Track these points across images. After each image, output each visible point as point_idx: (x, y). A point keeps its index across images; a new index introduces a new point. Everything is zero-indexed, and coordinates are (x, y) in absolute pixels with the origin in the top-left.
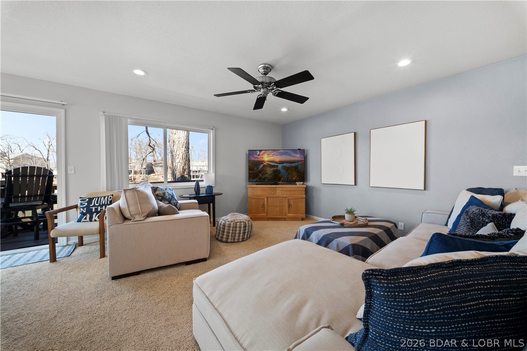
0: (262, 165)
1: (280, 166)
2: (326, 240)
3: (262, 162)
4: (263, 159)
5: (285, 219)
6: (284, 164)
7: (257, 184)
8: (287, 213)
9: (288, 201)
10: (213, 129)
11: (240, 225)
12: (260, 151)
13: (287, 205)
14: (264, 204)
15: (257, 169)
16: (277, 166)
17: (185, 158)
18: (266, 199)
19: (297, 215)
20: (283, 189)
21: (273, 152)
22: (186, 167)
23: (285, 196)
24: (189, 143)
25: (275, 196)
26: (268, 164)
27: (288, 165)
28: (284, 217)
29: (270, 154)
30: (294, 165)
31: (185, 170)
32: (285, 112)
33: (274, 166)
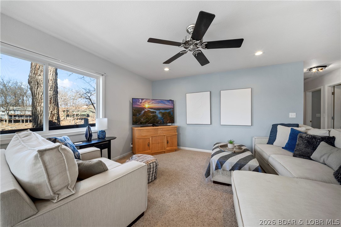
0: (143, 111)
1: (157, 112)
2: (239, 166)
3: (144, 109)
5: (164, 152)
6: (161, 111)
7: (141, 127)
8: (166, 147)
9: (167, 138)
10: (103, 75)
11: (153, 165)
12: (142, 99)
13: (166, 142)
14: (149, 143)
15: (140, 114)
16: (156, 112)
17: (53, 103)
18: (151, 139)
19: (172, 148)
20: (164, 129)
22: (55, 112)
23: (165, 134)
24: (57, 87)
25: (158, 135)
26: (148, 110)
27: (163, 111)
28: (164, 150)
30: (167, 111)
31: (54, 115)
32: (167, 71)
33: (153, 112)
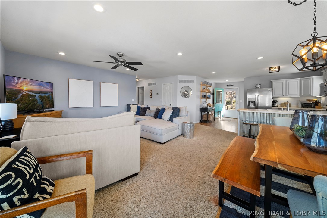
0: (21, 95)
3: (21, 91)
4: (21, 88)
12: (19, 78)
15: (16, 98)
16: (35, 96)
21: (31, 82)
26: (27, 93)
29: (28, 84)
33: (32, 96)
